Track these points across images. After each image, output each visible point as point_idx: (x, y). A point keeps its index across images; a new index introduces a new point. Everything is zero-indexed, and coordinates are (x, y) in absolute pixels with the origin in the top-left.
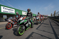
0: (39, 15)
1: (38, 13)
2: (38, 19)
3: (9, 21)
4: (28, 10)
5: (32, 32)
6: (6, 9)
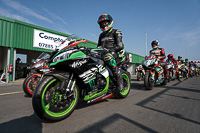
0: (158, 51)
2: (153, 65)
3: (37, 66)
5: (111, 114)
6: (46, 37)
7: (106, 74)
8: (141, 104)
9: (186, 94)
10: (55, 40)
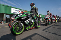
0: (49, 14)
1: (48, 11)
4: (31, 4)
5: (34, 33)
7: (33, 21)
8: (43, 30)
9: (58, 27)
10: (18, 11)
